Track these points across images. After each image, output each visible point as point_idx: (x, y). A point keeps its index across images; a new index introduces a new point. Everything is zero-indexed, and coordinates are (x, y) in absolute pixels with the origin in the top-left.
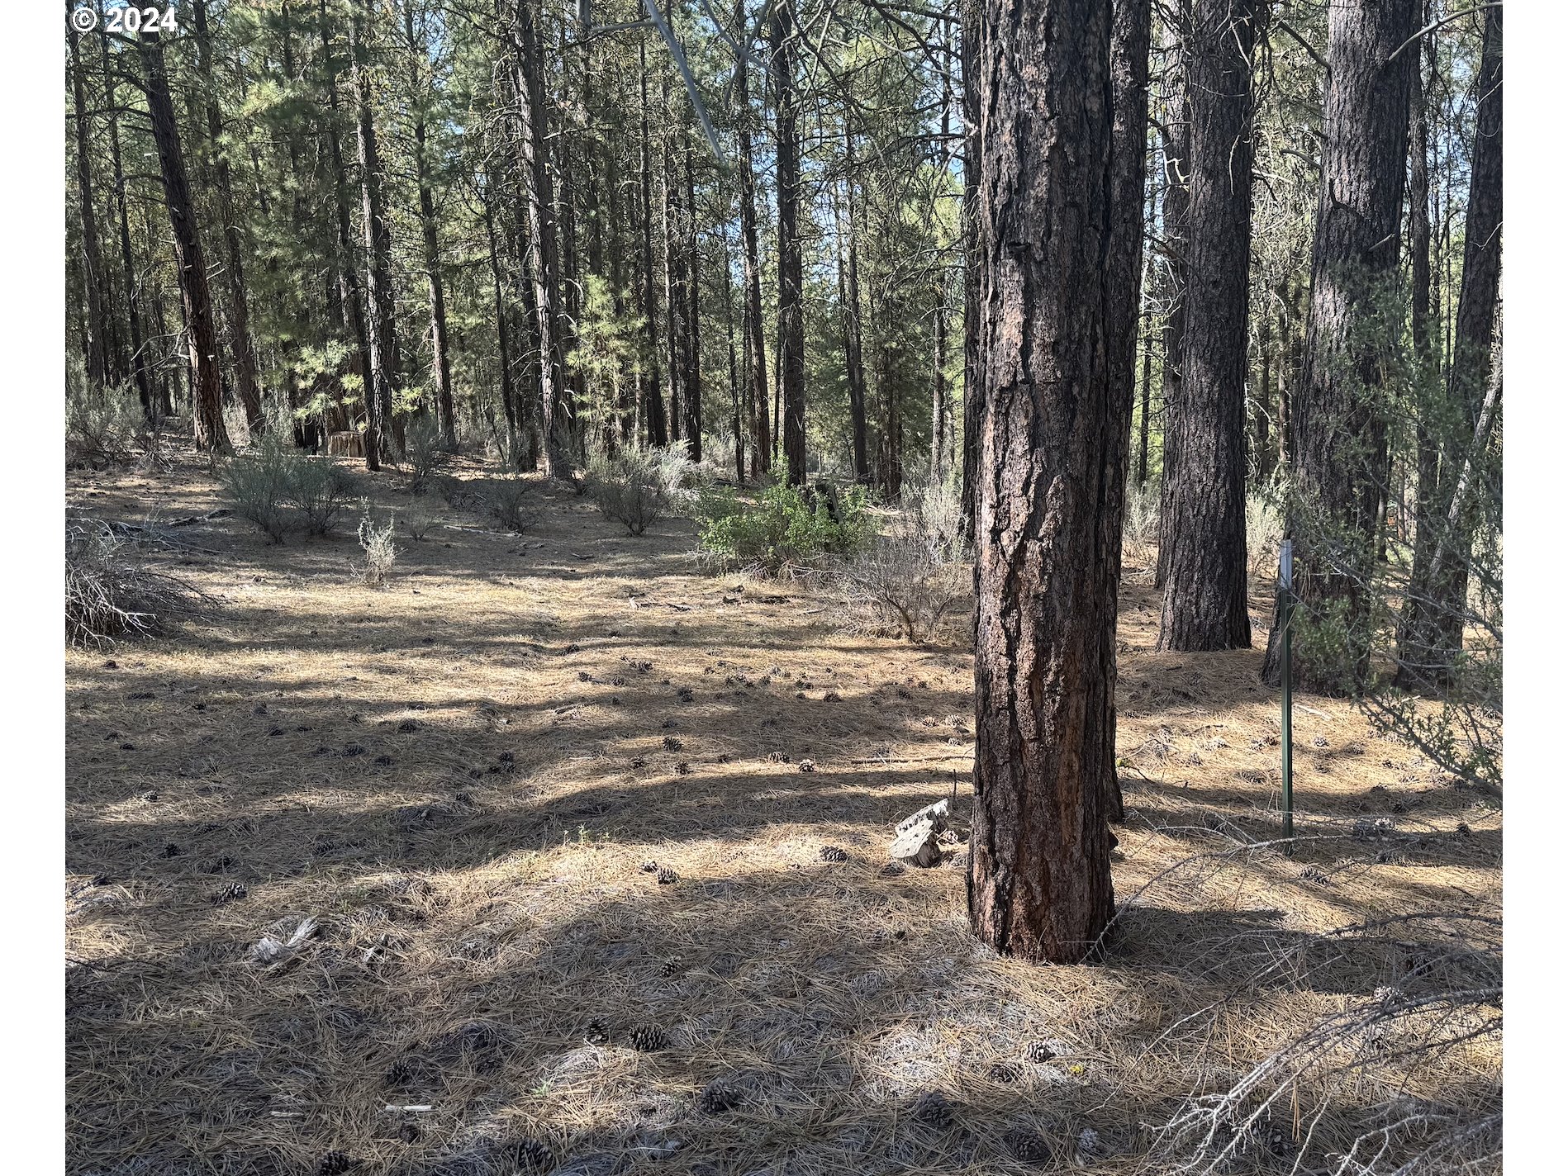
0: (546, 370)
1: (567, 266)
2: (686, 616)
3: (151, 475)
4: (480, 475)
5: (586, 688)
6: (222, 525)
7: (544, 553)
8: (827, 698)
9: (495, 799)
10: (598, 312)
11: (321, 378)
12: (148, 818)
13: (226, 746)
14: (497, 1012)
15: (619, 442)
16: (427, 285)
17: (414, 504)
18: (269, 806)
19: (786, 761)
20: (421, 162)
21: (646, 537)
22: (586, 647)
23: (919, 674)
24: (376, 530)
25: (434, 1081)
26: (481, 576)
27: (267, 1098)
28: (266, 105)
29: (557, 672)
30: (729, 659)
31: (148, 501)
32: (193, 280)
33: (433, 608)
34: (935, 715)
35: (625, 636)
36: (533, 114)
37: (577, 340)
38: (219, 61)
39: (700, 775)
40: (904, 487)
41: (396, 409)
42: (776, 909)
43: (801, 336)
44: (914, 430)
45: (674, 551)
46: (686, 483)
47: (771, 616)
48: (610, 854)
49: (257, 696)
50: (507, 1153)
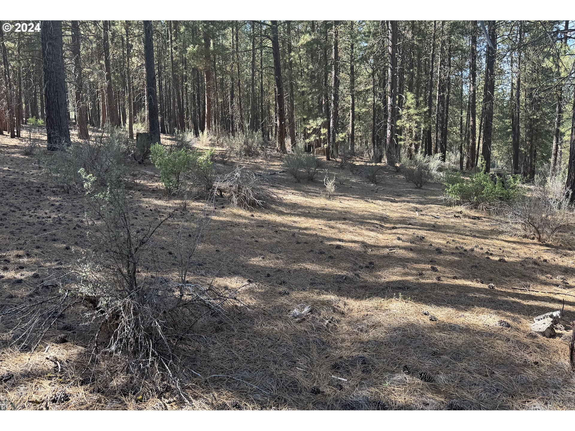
0: (389, 127)
1: (399, 89)
2: (439, 220)
3: (264, 159)
4: (363, 163)
5: (400, 243)
6: (283, 175)
7: (385, 192)
8: (500, 260)
9: (368, 278)
10: (410, 105)
11: (315, 130)
12: (262, 264)
13: (283, 245)
14: (369, 353)
15: (414, 153)
16: (350, 98)
17: (341, 172)
18: (296, 267)
19: (482, 283)
20: (352, 56)
21: (423, 189)
22: (399, 228)
23: (543, 256)
24: (329, 180)
25: (348, 371)
26: (362, 198)
27: (295, 362)
28: (306, 42)
29: (388, 235)
30: (457, 239)
31: (263, 167)
32: (280, 99)
33: (346, 208)
34: (552, 275)
35: (414, 225)
36: (393, 37)
37: (401, 116)
38: (292, 29)
39: (446, 282)
40: (536, 176)
41: (337, 140)
42: (479, 341)
43: (492, 113)
44: (542, 152)
45: (434, 195)
46: (440, 169)
47: (474, 224)
48: (411, 305)
49: (292, 230)
50: (373, 404)
